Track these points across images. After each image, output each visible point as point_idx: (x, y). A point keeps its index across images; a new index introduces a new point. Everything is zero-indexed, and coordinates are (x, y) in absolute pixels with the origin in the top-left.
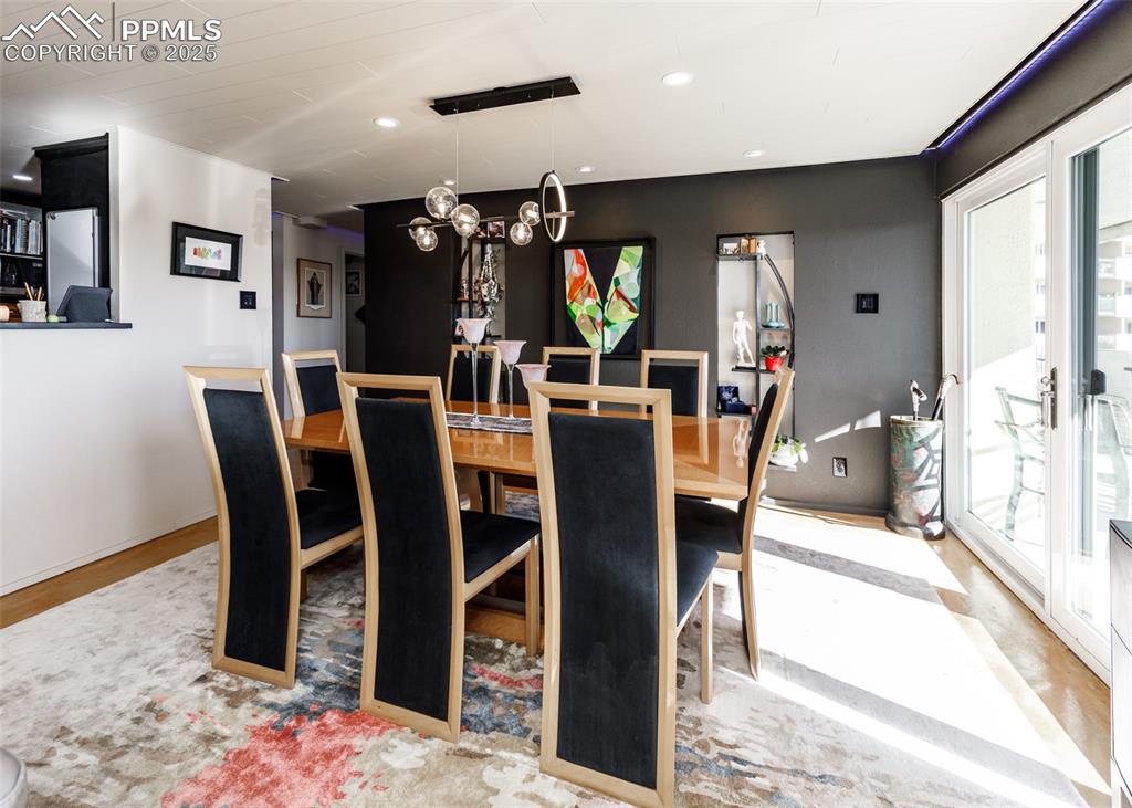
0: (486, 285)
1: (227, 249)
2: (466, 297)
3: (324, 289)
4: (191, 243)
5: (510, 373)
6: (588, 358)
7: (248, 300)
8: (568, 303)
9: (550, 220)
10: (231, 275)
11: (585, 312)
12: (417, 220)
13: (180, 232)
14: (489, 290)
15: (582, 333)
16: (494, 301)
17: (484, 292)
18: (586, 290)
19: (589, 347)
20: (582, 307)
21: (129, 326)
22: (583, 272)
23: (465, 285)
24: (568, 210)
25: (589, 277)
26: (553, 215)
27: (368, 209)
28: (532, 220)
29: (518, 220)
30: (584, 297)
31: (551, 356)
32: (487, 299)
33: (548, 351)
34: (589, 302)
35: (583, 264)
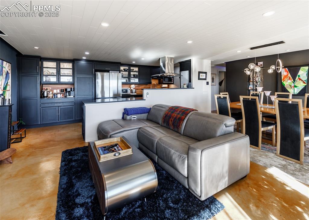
0: (257, 78)
1: (205, 75)
2: (252, 81)
3: (215, 79)
4: (201, 74)
5: (268, 97)
6: (289, 95)
7: (208, 83)
8: (282, 81)
9: (277, 68)
10: (205, 79)
11: (288, 84)
12: (246, 69)
13: (199, 73)
14: (258, 79)
15: (287, 89)
16: (260, 82)
17: (257, 79)
18: (288, 78)
19: (289, 92)
20: (287, 83)
21: (194, 88)
22: (287, 74)
23: (252, 78)
24: (282, 66)
25: (289, 75)
26: (278, 67)
27: (226, 63)
28: (273, 69)
29: (270, 69)
30: (288, 80)
31: (277, 94)
32: (258, 81)
33: (276, 93)
34: (289, 81)
35: (287, 72)
